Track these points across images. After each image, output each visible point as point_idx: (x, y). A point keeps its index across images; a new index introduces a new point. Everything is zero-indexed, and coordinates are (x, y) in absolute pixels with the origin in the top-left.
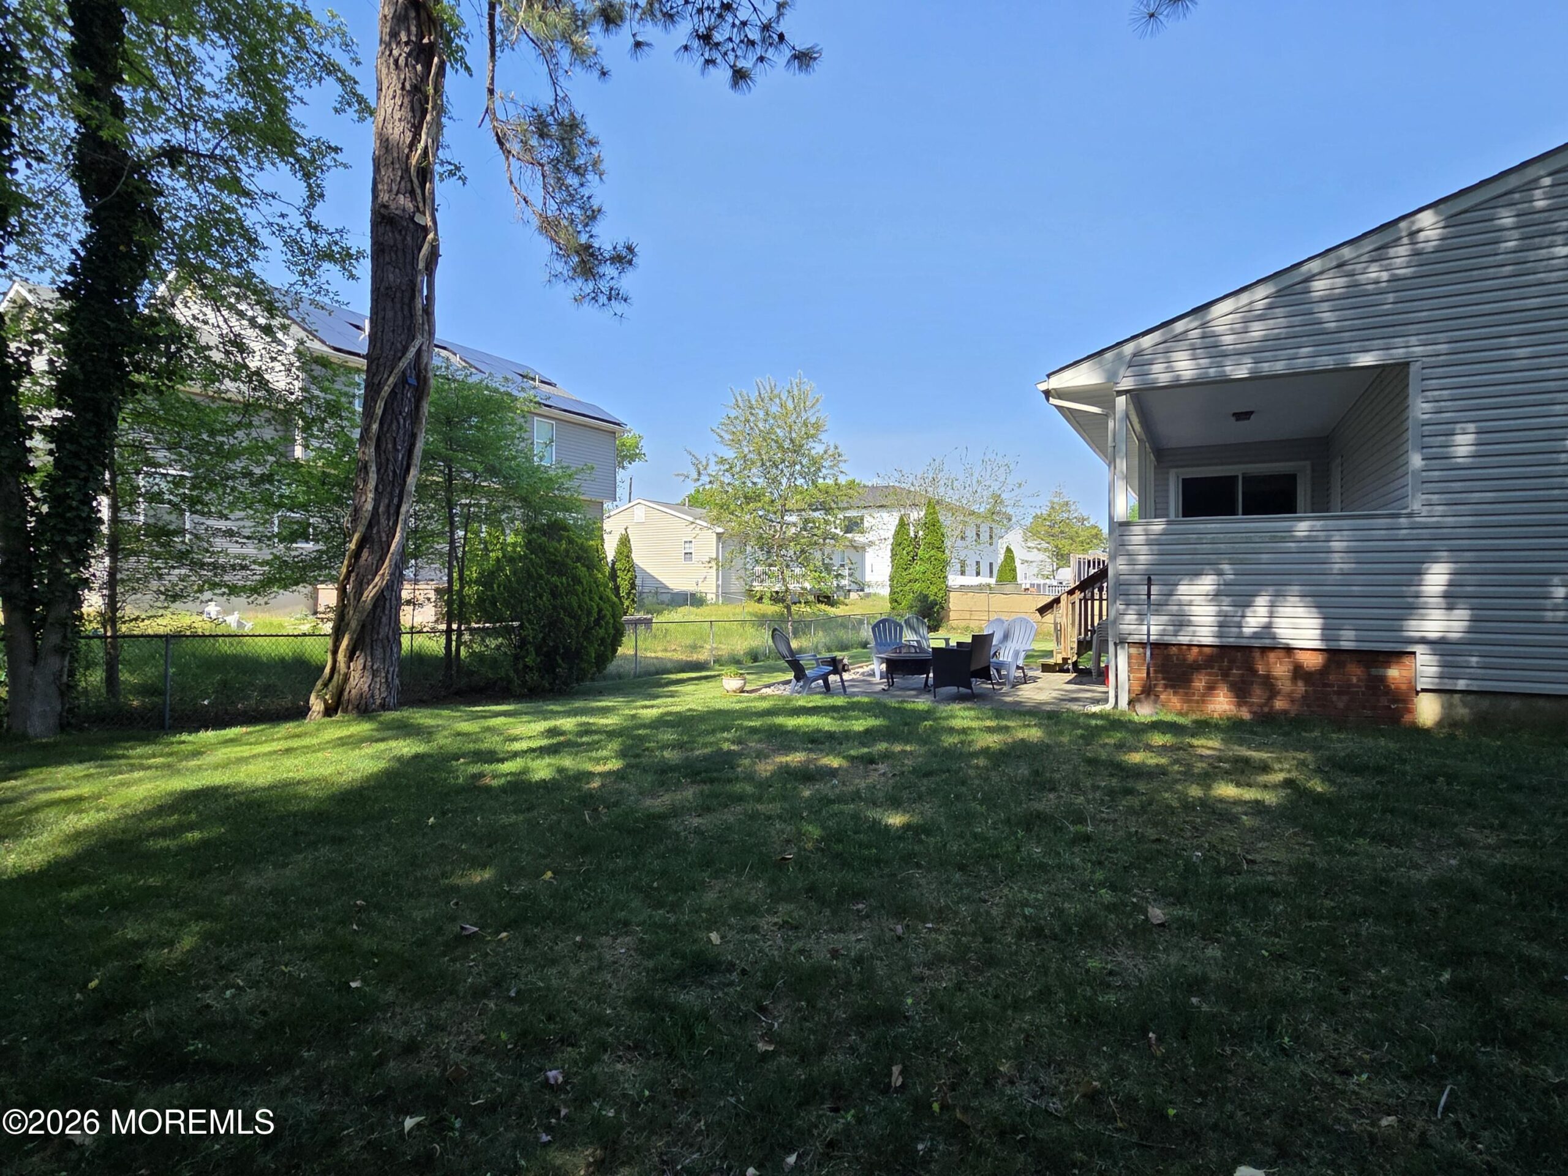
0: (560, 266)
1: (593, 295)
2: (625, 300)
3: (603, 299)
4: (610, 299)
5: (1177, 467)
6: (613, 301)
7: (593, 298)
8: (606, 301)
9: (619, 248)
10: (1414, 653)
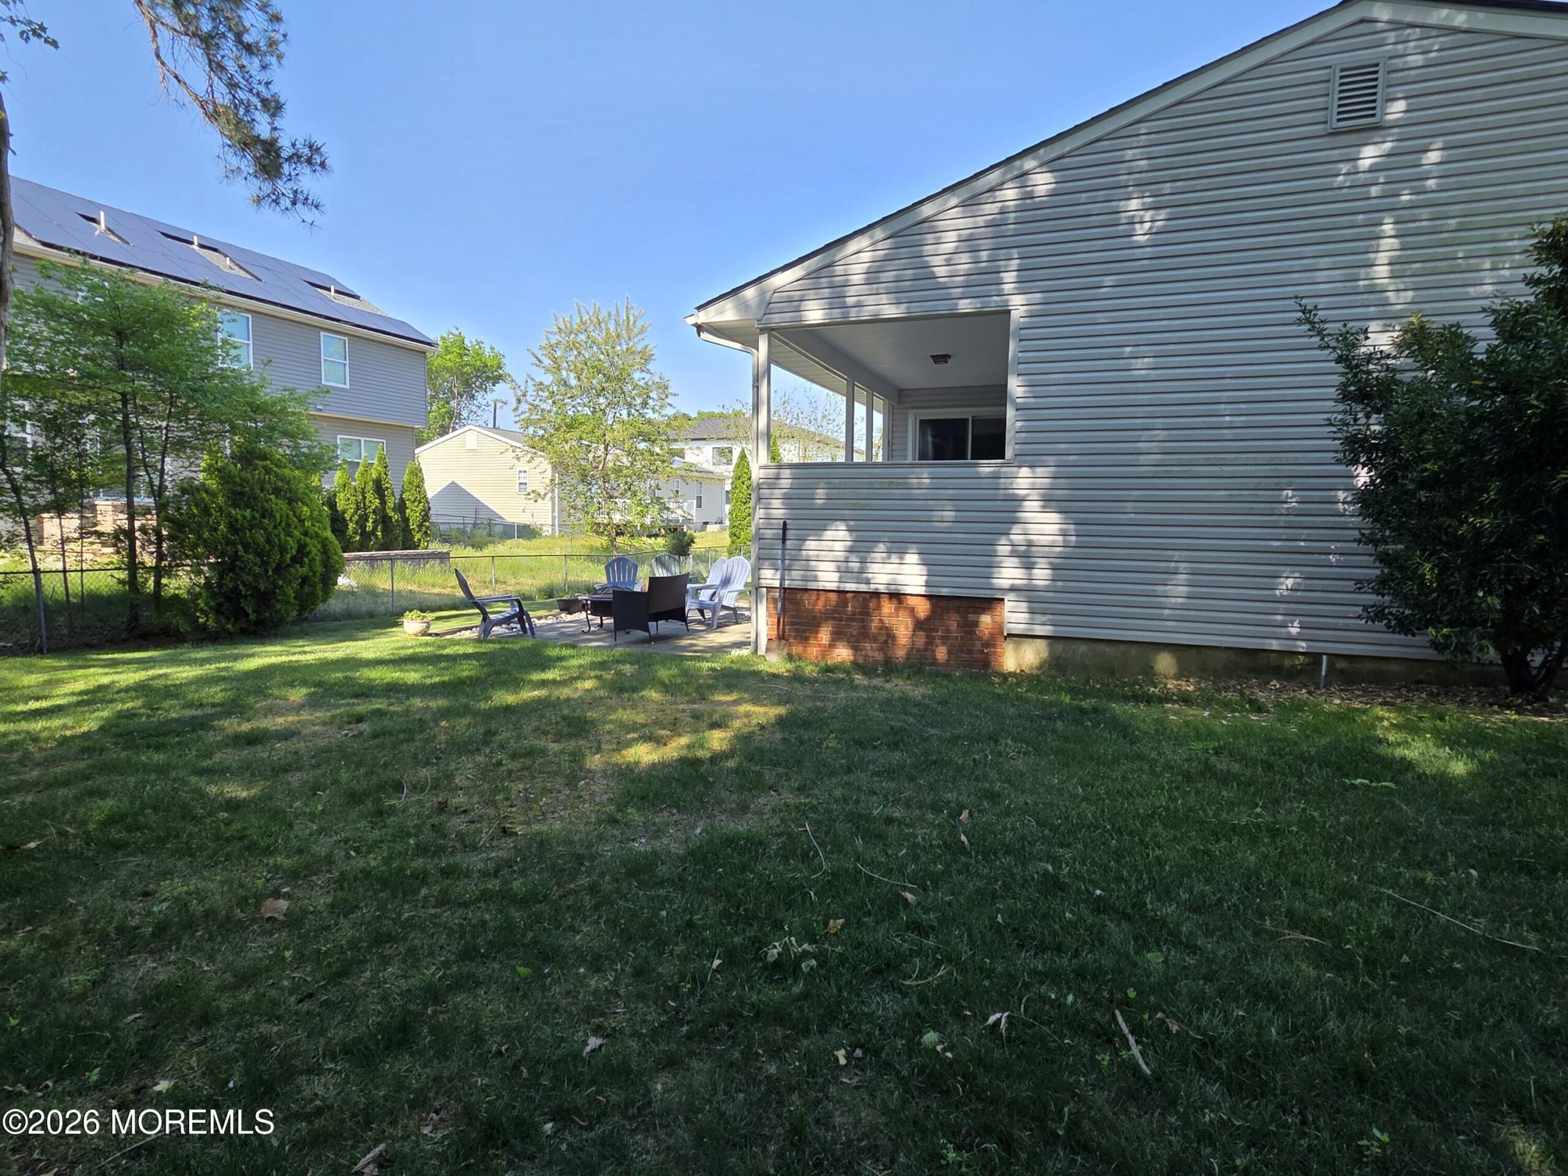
0: (235, 161)
1: (274, 197)
2: (317, 207)
3: (286, 202)
4: (294, 203)
5: (913, 408)
6: (299, 206)
7: (274, 201)
8: (289, 205)
9: (298, 146)
10: (1003, 600)
